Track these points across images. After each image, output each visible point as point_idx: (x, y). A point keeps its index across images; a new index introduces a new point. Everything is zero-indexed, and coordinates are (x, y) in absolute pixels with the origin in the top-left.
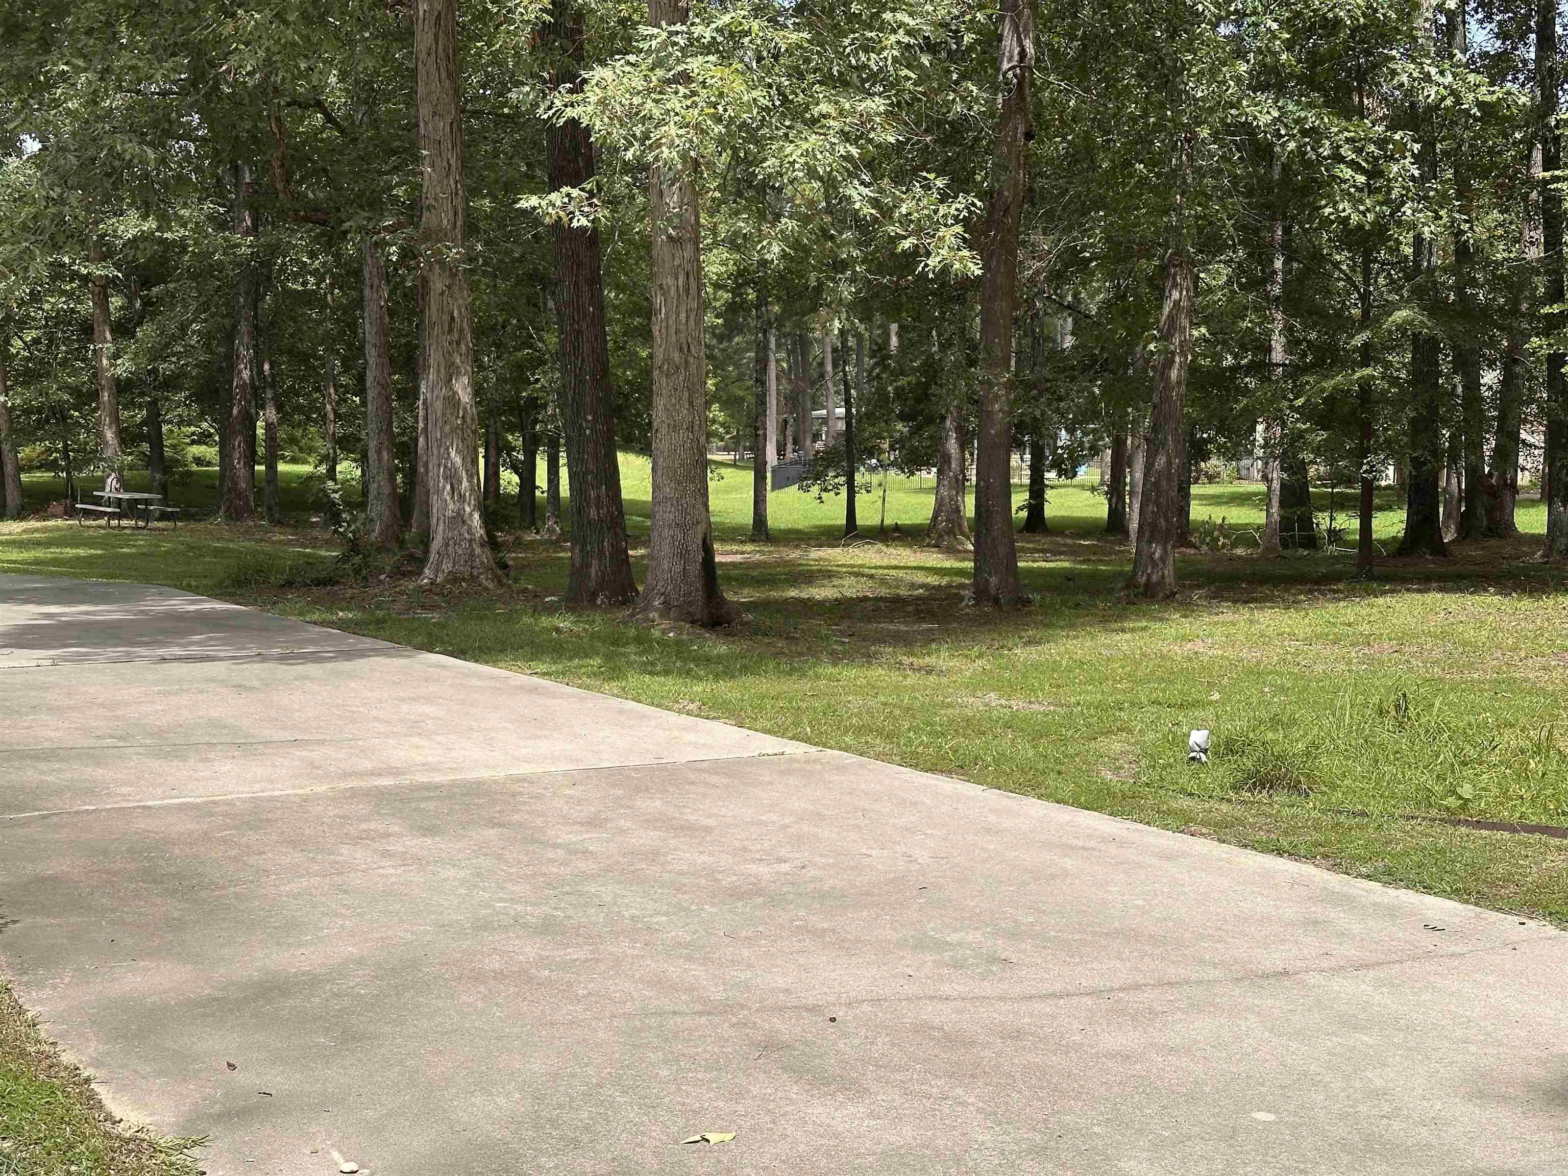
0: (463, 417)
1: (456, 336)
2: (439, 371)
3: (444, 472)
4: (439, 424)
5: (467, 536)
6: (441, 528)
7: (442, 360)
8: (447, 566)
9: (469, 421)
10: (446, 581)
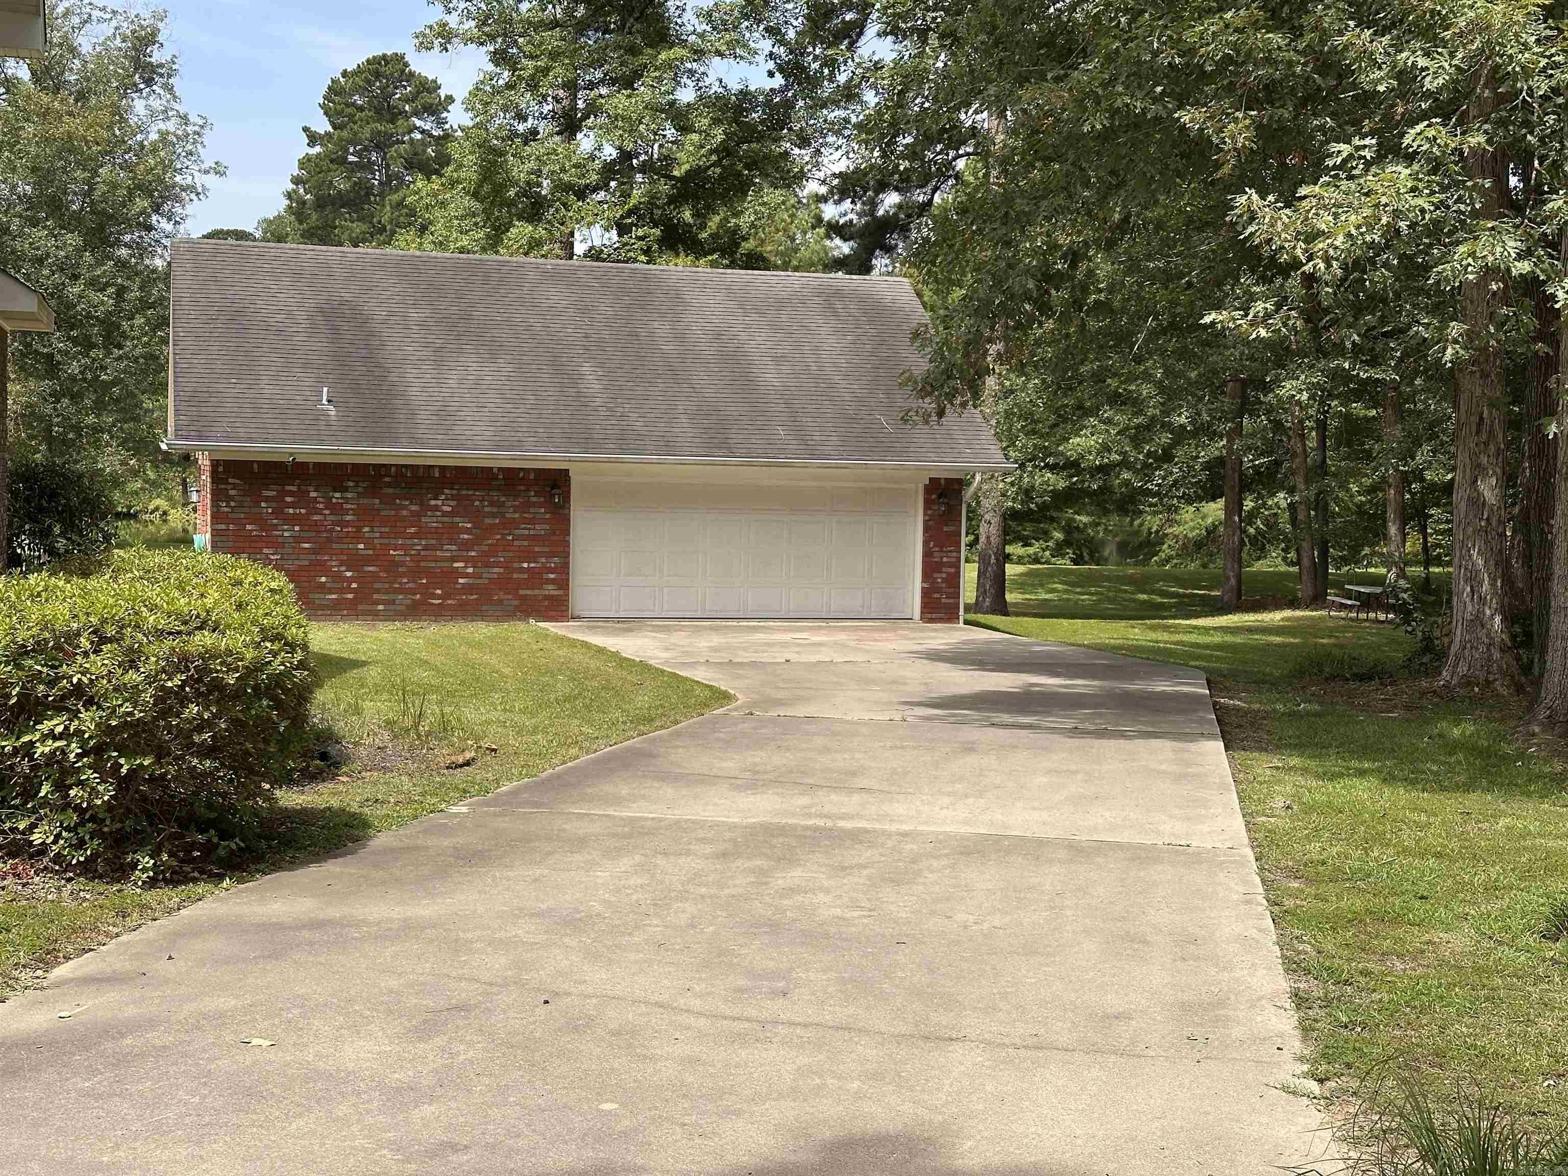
0: (1488, 519)
1: (1484, 437)
2: (1464, 472)
3: (1465, 575)
4: (1462, 526)
5: (1486, 640)
6: (1459, 632)
7: (1468, 461)
8: (1462, 669)
9: (1494, 524)
10: (1460, 685)
